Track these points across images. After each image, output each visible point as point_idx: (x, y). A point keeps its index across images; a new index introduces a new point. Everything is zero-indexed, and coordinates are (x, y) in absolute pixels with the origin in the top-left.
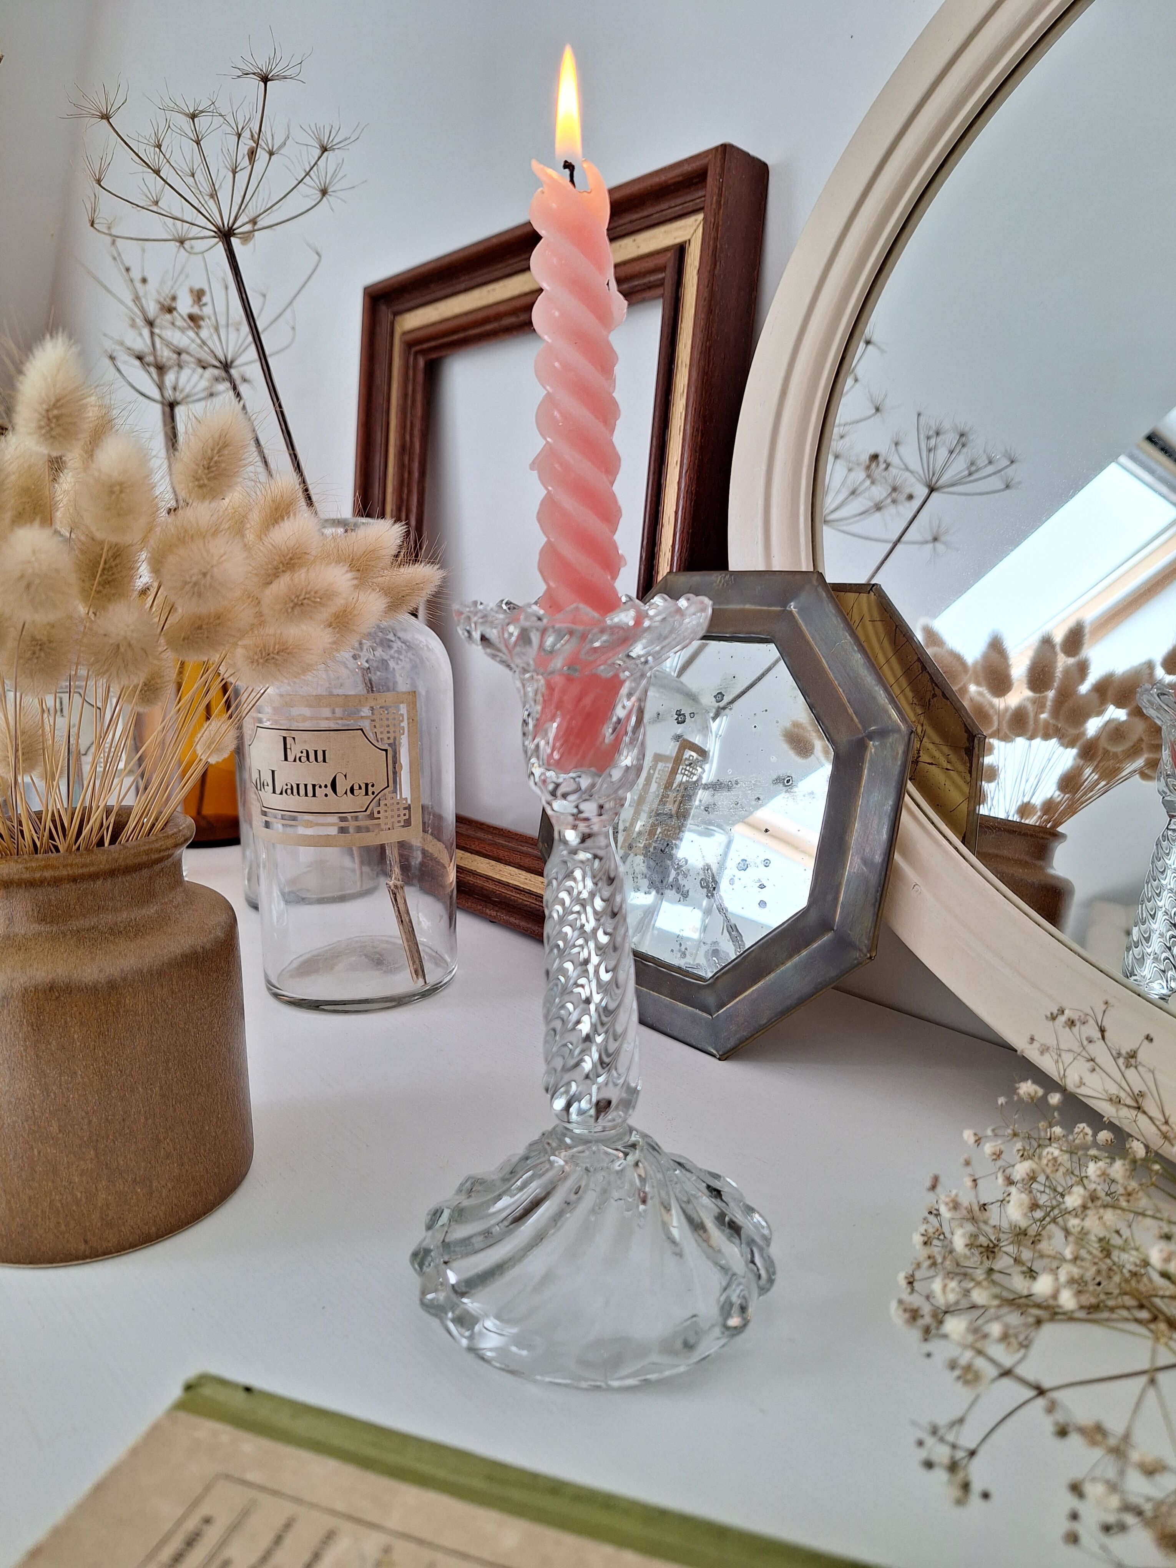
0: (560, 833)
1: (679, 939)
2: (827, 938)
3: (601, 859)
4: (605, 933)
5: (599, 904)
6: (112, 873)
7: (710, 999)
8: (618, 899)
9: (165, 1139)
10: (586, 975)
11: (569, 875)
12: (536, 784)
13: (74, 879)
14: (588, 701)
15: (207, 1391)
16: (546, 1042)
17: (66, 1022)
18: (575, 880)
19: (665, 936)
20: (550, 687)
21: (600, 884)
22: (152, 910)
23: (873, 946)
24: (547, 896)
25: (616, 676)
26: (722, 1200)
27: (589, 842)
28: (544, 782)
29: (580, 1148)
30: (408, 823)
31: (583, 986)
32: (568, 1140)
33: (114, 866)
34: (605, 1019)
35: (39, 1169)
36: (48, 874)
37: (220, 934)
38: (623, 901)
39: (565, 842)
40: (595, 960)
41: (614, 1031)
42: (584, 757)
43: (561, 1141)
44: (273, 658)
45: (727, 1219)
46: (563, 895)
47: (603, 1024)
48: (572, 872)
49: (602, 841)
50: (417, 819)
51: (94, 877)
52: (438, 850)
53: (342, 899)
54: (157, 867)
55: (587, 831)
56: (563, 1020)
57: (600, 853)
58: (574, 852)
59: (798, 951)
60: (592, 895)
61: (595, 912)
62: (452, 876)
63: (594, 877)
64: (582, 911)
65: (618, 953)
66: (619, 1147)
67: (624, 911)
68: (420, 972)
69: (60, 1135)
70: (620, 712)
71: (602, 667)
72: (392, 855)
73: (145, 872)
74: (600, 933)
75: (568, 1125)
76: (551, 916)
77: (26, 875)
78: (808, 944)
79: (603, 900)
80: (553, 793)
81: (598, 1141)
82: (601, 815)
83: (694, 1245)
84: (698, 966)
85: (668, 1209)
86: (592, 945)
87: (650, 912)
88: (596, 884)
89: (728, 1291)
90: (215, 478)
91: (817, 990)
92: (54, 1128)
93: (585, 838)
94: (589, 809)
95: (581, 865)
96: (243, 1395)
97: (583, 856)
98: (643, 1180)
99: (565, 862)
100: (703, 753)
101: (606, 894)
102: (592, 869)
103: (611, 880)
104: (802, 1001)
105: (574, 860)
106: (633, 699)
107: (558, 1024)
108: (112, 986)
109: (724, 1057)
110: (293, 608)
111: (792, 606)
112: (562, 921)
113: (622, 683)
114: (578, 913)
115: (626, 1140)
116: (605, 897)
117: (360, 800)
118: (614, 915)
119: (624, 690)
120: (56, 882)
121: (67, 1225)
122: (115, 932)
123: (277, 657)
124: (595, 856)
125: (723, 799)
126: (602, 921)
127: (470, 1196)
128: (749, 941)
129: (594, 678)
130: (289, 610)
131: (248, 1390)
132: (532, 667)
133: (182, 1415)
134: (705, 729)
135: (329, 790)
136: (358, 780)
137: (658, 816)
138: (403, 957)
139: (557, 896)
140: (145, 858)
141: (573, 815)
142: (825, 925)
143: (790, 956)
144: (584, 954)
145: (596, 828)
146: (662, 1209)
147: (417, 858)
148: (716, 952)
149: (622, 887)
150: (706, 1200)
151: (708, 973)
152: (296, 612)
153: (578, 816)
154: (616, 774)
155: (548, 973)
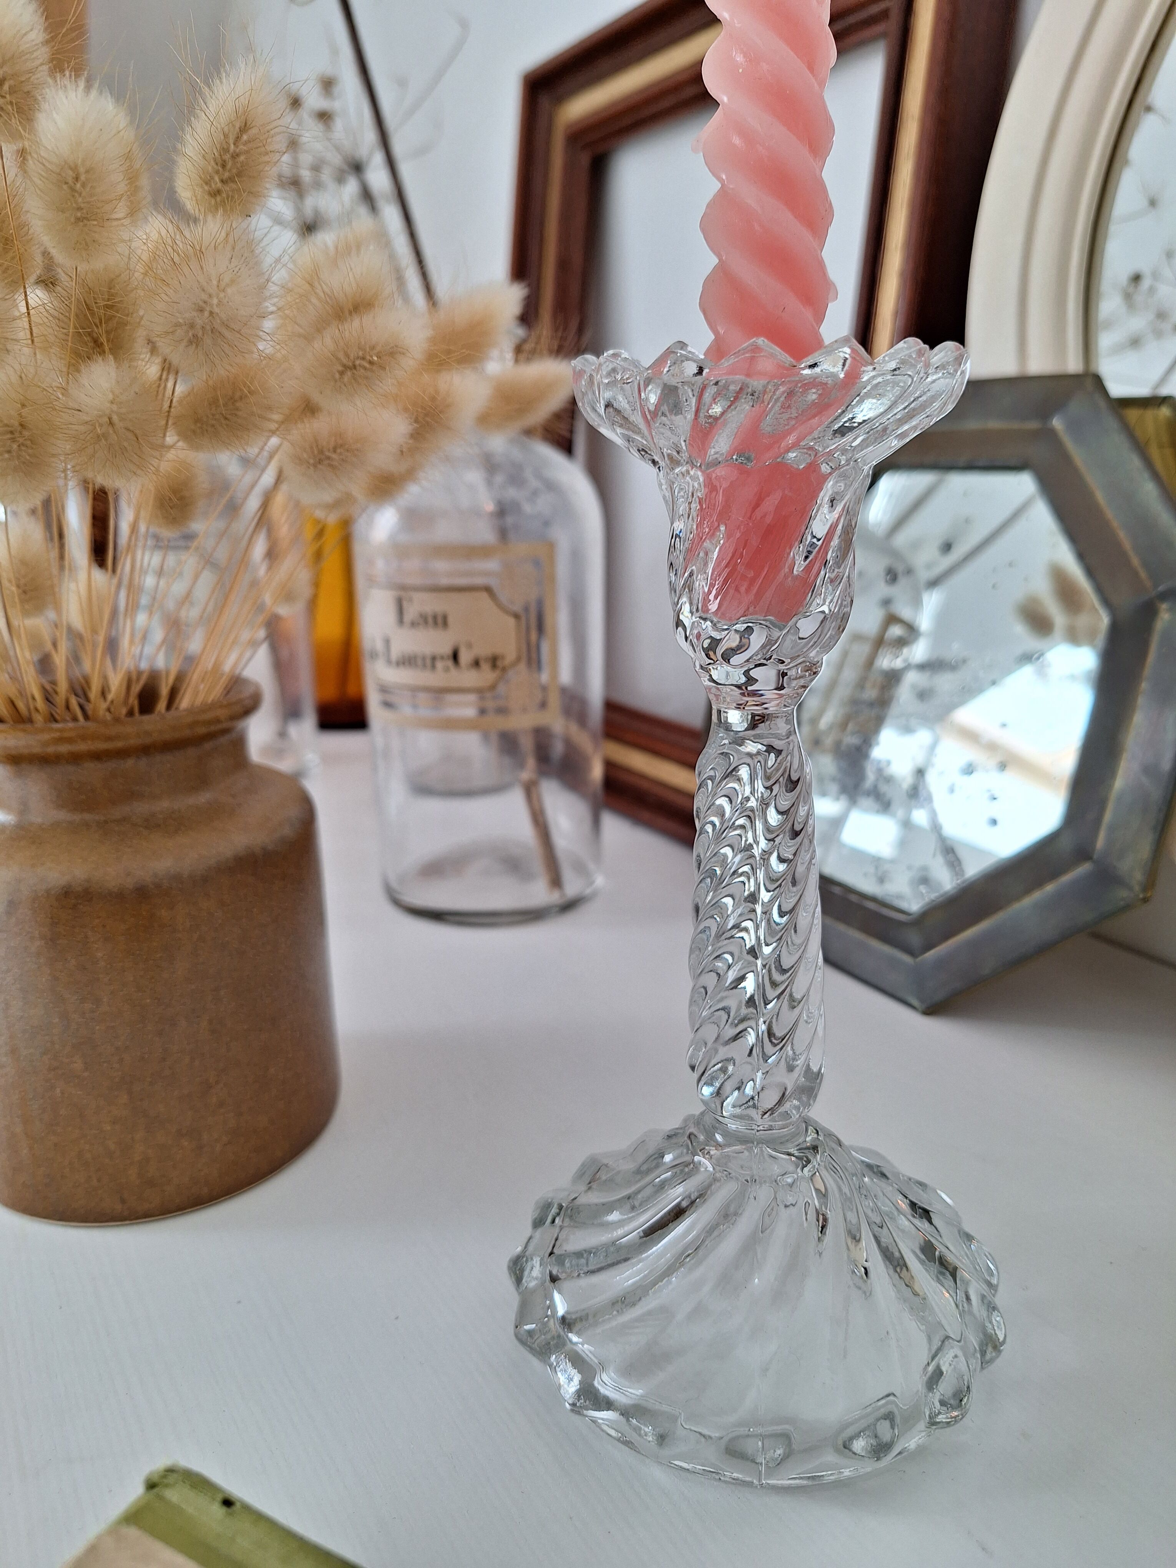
0: (719, 712)
1: (877, 861)
2: (1084, 869)
3: (779, 752)
4: (781, 860)
5: (773, 818)
6: (146, 750)
7: (914, 939)
8: (802, 811)
9: (217, 1083)
10: (752, 916)
11: (731, 773)
12: (686, 638)
13: (97, 756)
14: (770, 504)
15: (173, 1495)
16: (692, 1002)
17: (86, 937)
18: (739, 780)
19: (858, 856)
20: (711, 486)
21: (776, 788)
22: (203, 798)
23: (1150, 882)
24: (699, 803)
25: (813, 467)
26: (931, 1222)
27: (762, 729)
28: (698, 636)
29: (738, 1148)
30: (543, 705)
31: (746, 930)
32: (719, 1137)
33: (148, 741)
34: (777, 977)
35: (63, 1112)
36: (64, 749)
37: (287, 831)
38: (809, 814)
39: (728, 727)
40: (765, 896)
41: (791, 995)
42: (759, 595)
43: (710, 1137)
44: (329, 458)
45: (937, 1253)
46: (723, 802)
47: (774, 984)
48: (736, 769)
49: (781, 727)
50: (554, 701)
51: (122, 754)
52: (584, 741)
53: (469, 793)
54: (208, 746)
55: (758, 710)
56: (718, 975)
57: (778, 744)
58: (739, 741)
59: (1039, 884)
60: (764, 804)
61: (768, 829)
62: (597, 772)
63: (767, 778)
64: (748, 824)
65: (799, 887)
66: (791, 1151)
67: (810, 830)
68: (556, 882)
69: (86, 1074)
70: (819, 527)
71: (792, 455)
72: (527, 744)
73: (192, 752)
74: (774, 859)
75: (721, 1119)
76: (703, 831)
77: (37, 750)
78: (1054, 875)
79: (779, 812)
80: (709, 651)
81: (761, 1142)
82: (781, 688)
83: (892, 1293)
84: (900, 897)
85: (856, 1240)
86: (761, 875)
87: (837, 823)
88: (770, 788)
89: (937, 1359)
90: (231, 179)
91: (1065, 937)
92: (78, 1065)
93: (756, 721)
94: (765, 677)
95: (749, 760)
96: (217, 1510)
97: (751, 747)
98: (823, 1195)
99: (725, 755)
100: (912, 630)
101: (784, 804)
102: (765, 768)
103: (793, 784)
104: (1044, 949)
105: (738, 751)
106: (839, 508)
107: (710, 980)
108: (142, 893)
109: (932, 1010)
110: (342, 373)
111: (1057, 423)
112: (720, 836)
113: (824, 478)
114: (742, 827)
115: (801, 1140)
116: (782, 809)
117: (486, 676)
118: (795, 834)
119: (825, 496)
120: (75, 759)
121: (99, 1180)
122: (152, 824)
123: (334, 456)
124: (770, 749)
125: (945, 682)
126: (778, 840)
127: (590, 1188)
128: (973, 869)
129: (780, 469)
130: (337, 376)
131: (228, 1503)
132: (685, 455)
133: (132, 1532)
134: (917, 603)
135: (450, 663)
136: (483, 650)
137: (855, 703)
138: (538, 865)
139: (713, 804)
140: (187, 733)
141: (739, 687)
142: (1083, 854)
143: (1028, 891)
144: (751, 886)
145: (772, 707)
146: (849, 1241)
147: (558, 749)
148: (925, 880)
149: (809, 794)
150: (906, 1222)
151: (914, 906)
152: (346, 379)
153: (747, 687)
154: (807, 626)
155: (697, 910)
